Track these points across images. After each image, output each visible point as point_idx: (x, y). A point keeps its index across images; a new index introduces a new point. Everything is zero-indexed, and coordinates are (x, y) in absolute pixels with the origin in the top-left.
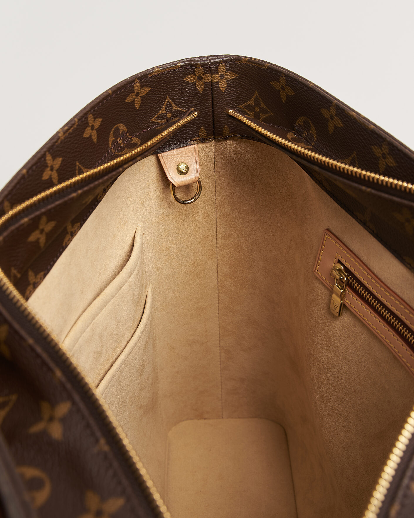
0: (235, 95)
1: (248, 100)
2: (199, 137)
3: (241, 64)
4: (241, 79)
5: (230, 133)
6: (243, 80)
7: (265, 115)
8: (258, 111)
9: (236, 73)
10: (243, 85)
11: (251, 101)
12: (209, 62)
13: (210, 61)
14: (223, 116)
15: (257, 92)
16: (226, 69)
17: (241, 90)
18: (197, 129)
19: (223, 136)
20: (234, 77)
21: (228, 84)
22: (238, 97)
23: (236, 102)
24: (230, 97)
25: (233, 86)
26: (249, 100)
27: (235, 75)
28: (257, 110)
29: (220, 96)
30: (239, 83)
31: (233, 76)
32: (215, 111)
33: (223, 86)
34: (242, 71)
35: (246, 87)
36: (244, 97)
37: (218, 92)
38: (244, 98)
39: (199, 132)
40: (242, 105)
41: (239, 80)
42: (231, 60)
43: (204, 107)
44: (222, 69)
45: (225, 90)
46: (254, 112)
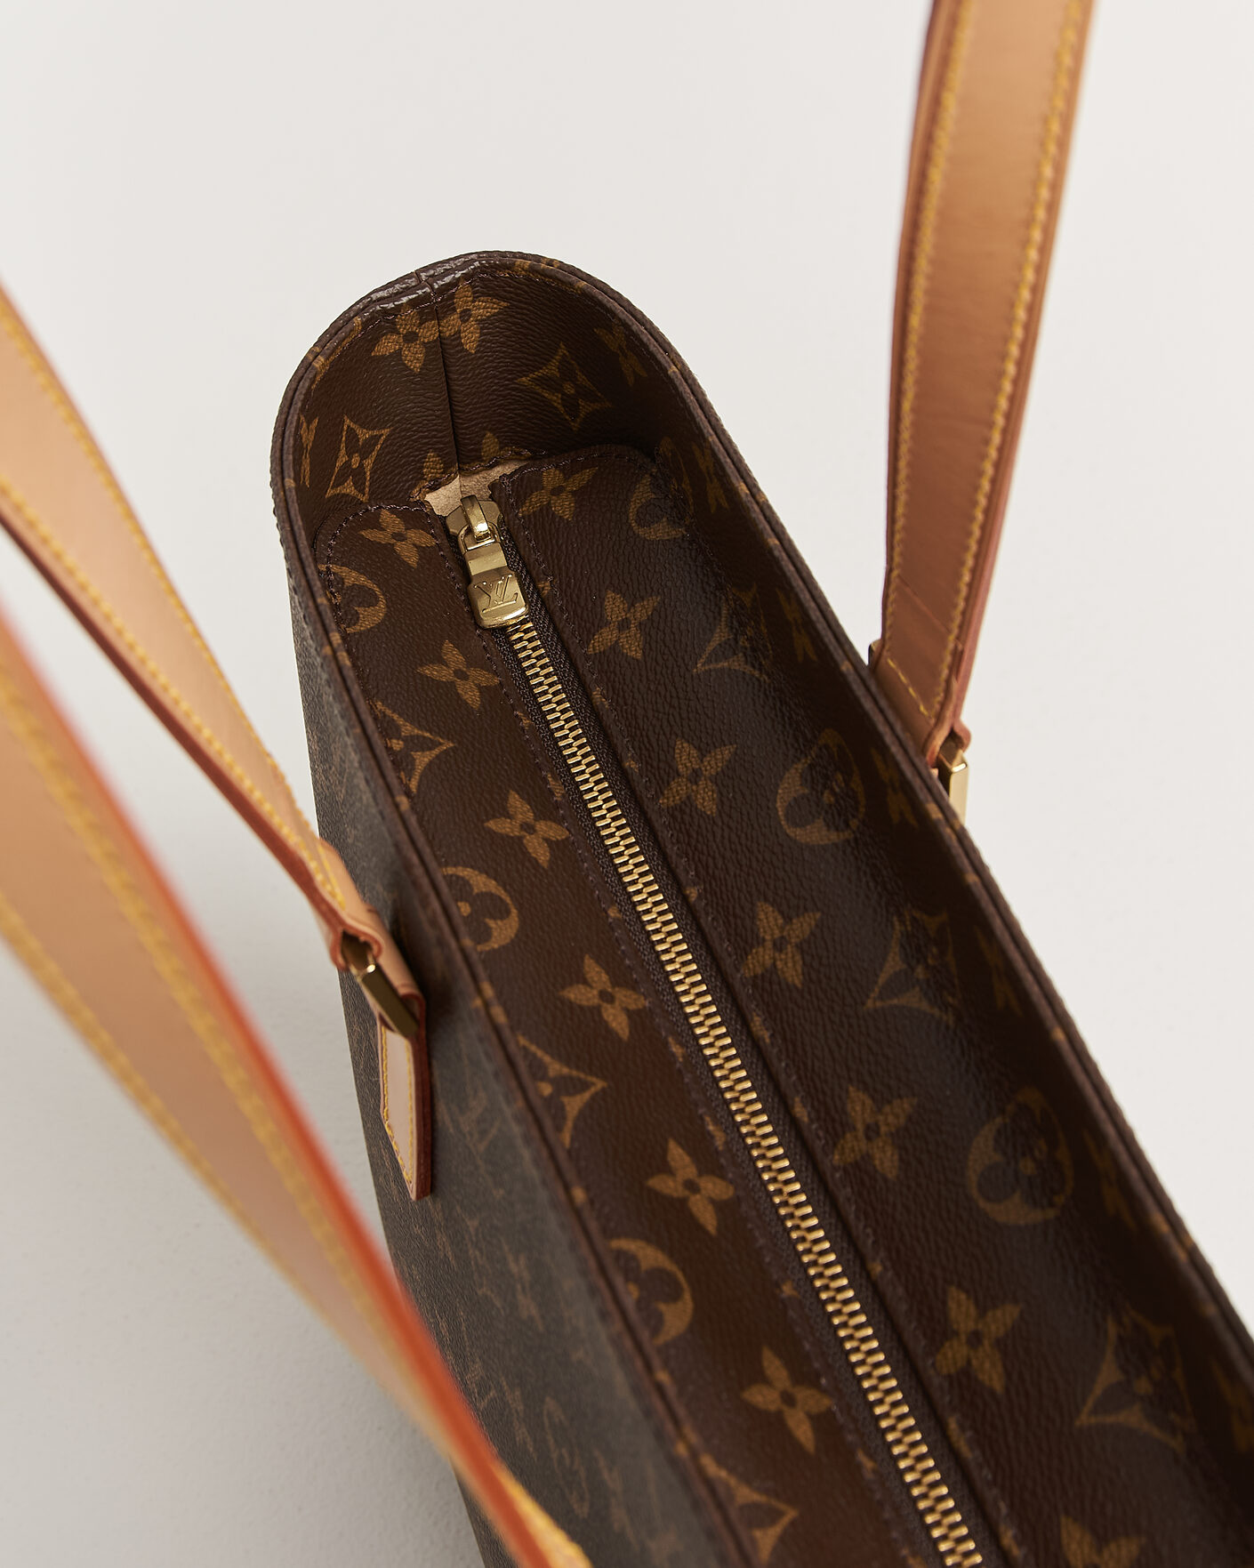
0: (504, 352)
1: (543, 363)
2: (425, 479)
3: (511, 277)
4: (516, 312)
5: (501, 449)
6: (523, 314)
7: (592, 405)
8: (572, 392)
9: (503, 299)
10: (523, 327)
11: (549, 367)
12: (429, 291)
13: (432, 287)
14: (479, 413)
15: (563, 347)
16: (474, 293)
17: (520, 339)
18: (418, 461)
19: (482, 461)
20: (496, 309)
21: (482, 329)
22: (513, 358)
23: (509, 370)
24: (492, 361)
25: (498, 332)
26: (545, 365)
27: (498, 304)
28: (570, 389)
29: (466, 366)
30: (514, 324)
31: (495, 306)
32: (456, 405)
33: (471, 339)
34: (517, 294)
35: (534, 331)
36: (530, 358)
37: (461, 357)
38: (530, 360)
39: (422, 468)
40: (527, 376)
41: (511, 316)
42: (482, 269)
43: (428, 403)
44: (463, 297)
45: (477, 346)
46: (562, 395)
